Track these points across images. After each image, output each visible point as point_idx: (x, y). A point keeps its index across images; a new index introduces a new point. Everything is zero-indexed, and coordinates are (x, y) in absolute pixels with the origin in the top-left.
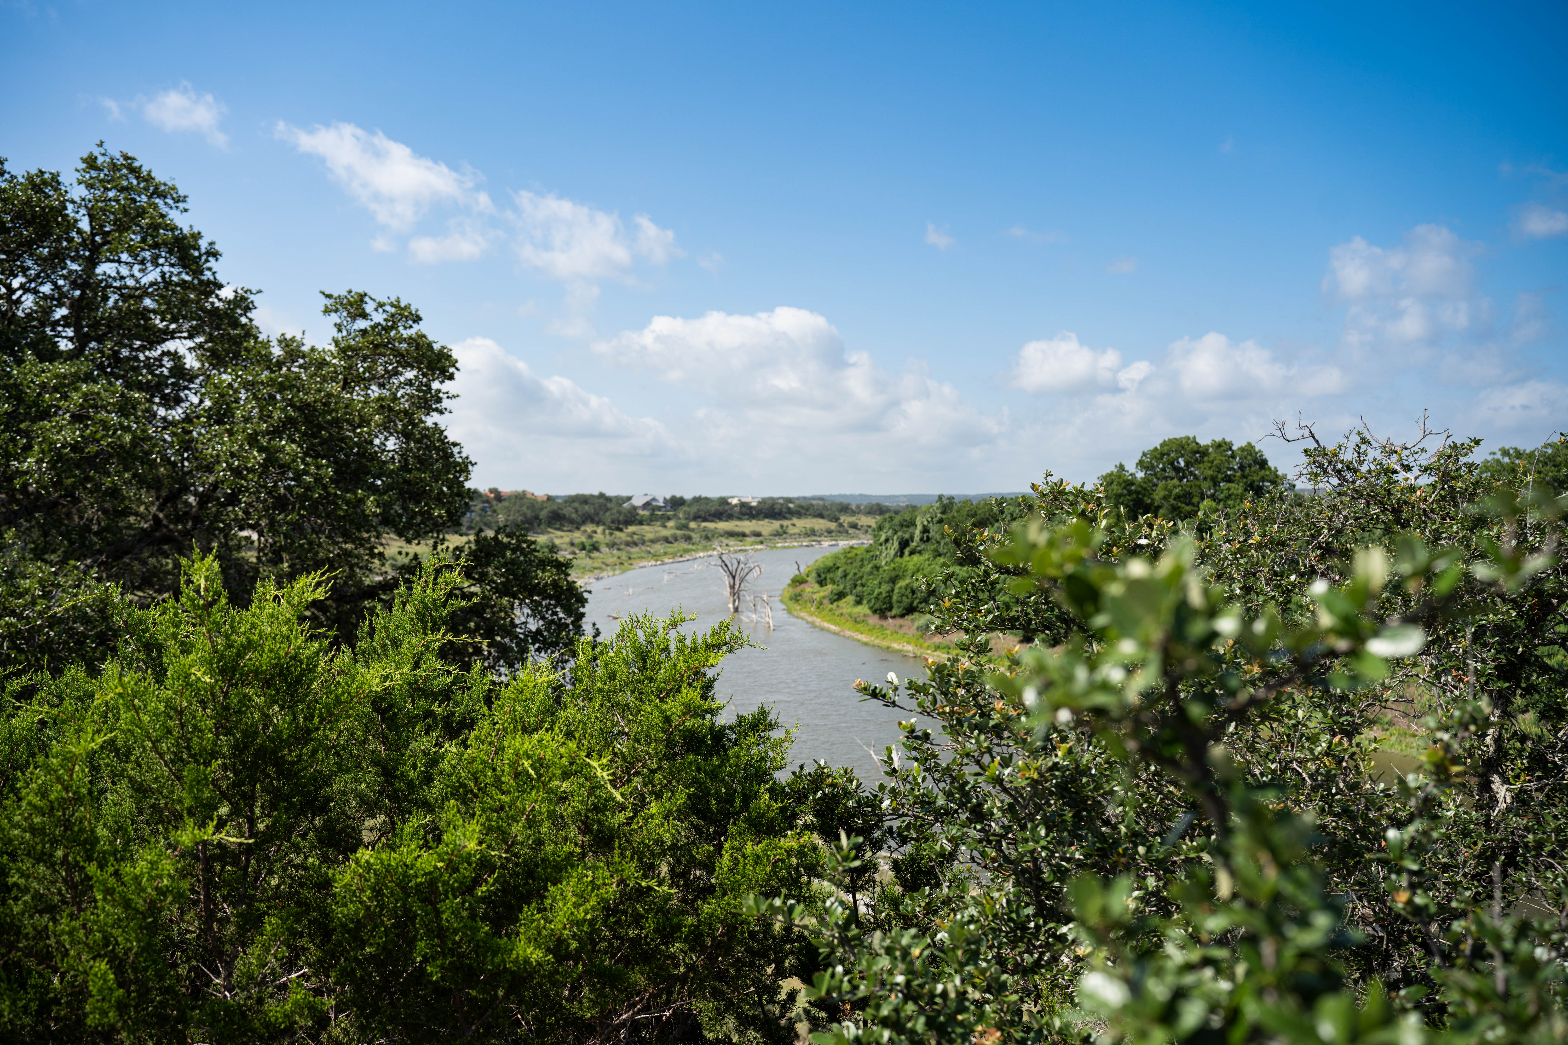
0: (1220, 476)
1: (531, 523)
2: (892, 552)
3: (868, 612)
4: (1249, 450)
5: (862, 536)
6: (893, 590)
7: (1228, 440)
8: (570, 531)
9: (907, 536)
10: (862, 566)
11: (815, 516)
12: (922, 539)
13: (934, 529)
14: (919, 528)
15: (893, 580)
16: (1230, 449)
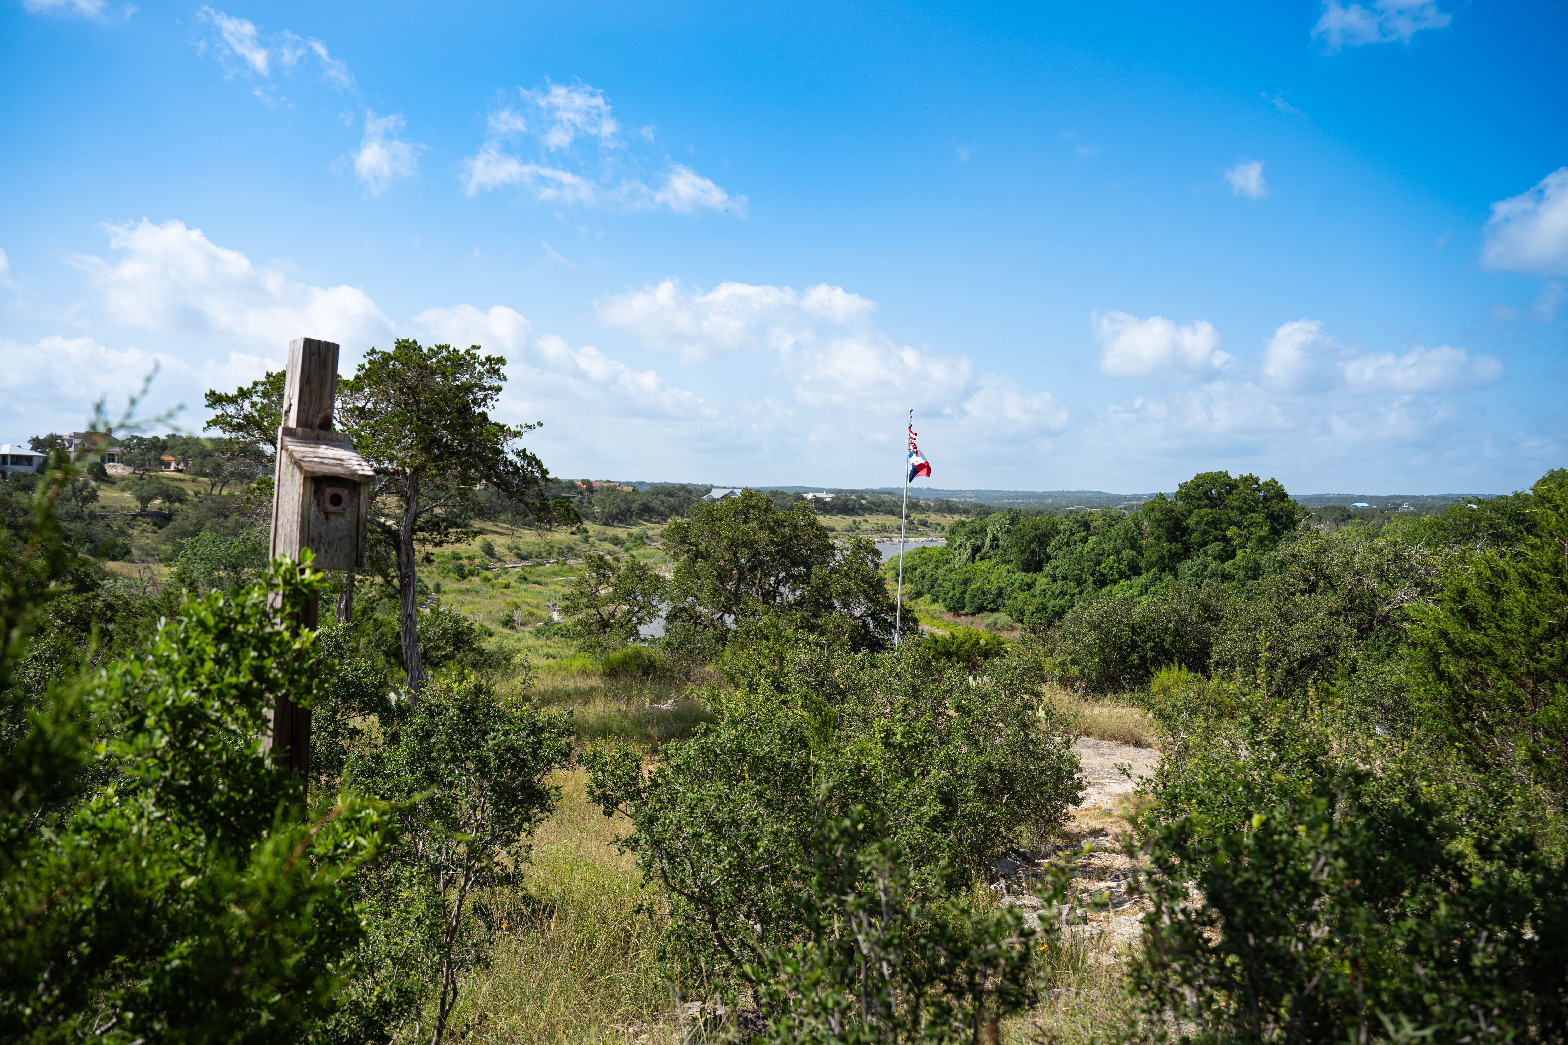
0: (1245, 507)
1: (624, 515)
2: (965, 557)
3: (944, 610)
4: (1272, 485)
5: (932, 534)
6: (965, 592)
7: (1255, 475)
8: (658, 523)
9: (978, 543)
10: (937, 567)
11: (886, 513)
12: (991, 547)
13: (1003, 539)
14: (990, 536)
15: (966, 582)
16: (1257, 483)
